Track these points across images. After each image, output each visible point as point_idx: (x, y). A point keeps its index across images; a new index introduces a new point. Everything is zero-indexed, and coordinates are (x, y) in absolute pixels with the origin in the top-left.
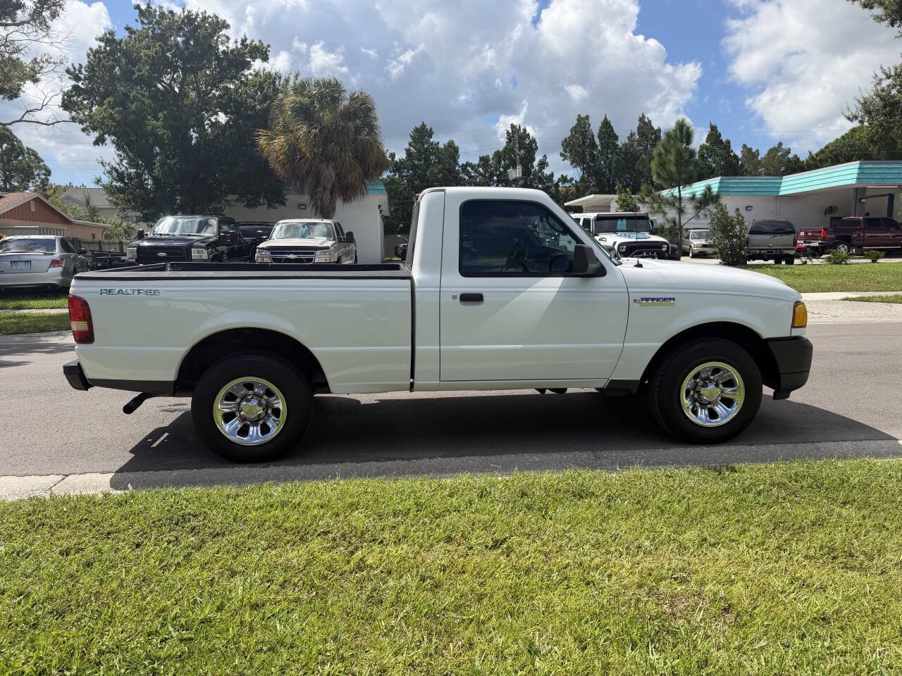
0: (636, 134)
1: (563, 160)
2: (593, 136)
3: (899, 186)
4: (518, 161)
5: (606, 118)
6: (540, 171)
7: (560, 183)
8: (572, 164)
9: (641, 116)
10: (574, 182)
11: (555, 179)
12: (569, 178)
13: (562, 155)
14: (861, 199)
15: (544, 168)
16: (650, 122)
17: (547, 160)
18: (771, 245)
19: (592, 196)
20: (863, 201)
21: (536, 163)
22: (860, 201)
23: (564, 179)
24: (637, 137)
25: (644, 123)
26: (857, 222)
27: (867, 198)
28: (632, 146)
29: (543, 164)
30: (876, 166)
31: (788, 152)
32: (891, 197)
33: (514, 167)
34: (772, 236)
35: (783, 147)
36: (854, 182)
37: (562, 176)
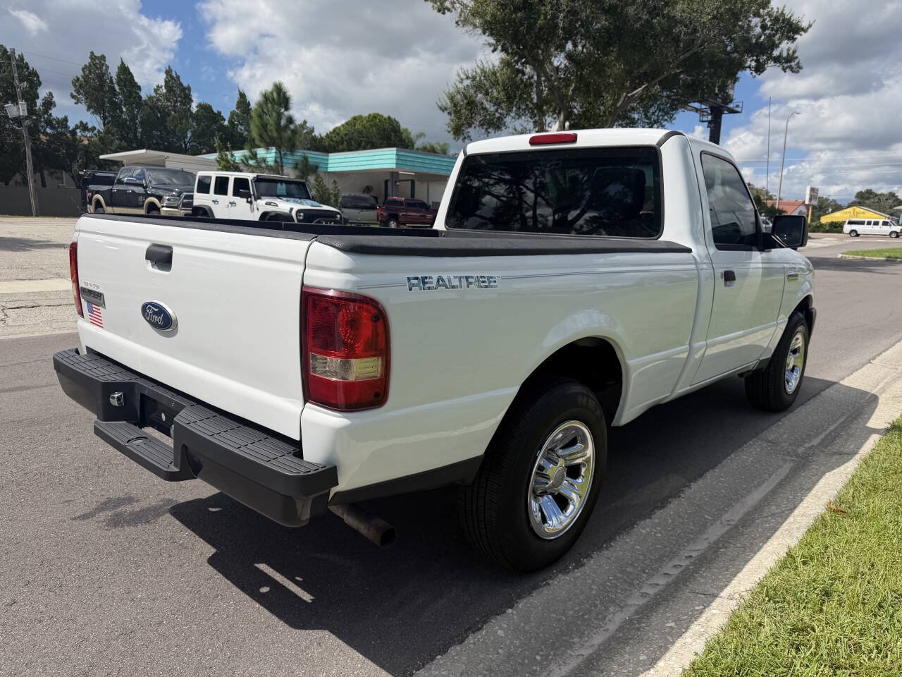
0: (163, 88)
1: (76, 103)
2: (111, 81)
3: (415, 173)
4: (19, 95)
5: (123, 63)
6: (46, 112)
7: (78, 131)
8: (88, 110)
9: (167, 69)
10: (96, 132)
11: (71, 125)
12: (90, 126)
13: (73, 97)
14: (396, 182)
15: (51, 109)
16: (178, 77)
17: (54, 100)
18: (359, 219)
19: (143, 151)
20: (398, 183)
21: (39, 102)
22: (395, 185)
23: (84, 127)
24: (165, 91)
25: (172, 77)
26: (400, 203)
27: (400, 181)
28: (158, 100)
29: (49, 104)
30: (407, 154)
31: (312, 130)
32: (413, 182)
33: (15, 102)
34: (359, 211)
35: (308, 125)
36: (394, 166)
37: (81, 122)
